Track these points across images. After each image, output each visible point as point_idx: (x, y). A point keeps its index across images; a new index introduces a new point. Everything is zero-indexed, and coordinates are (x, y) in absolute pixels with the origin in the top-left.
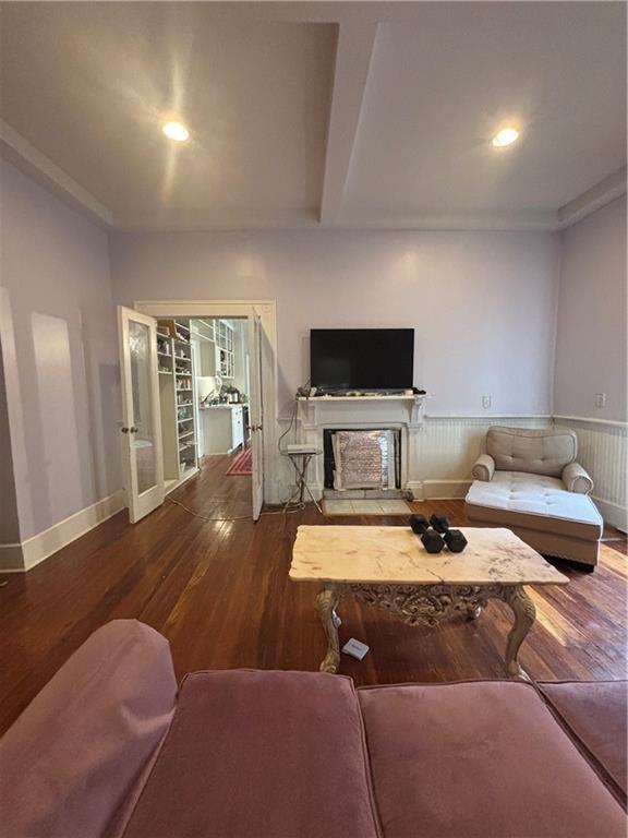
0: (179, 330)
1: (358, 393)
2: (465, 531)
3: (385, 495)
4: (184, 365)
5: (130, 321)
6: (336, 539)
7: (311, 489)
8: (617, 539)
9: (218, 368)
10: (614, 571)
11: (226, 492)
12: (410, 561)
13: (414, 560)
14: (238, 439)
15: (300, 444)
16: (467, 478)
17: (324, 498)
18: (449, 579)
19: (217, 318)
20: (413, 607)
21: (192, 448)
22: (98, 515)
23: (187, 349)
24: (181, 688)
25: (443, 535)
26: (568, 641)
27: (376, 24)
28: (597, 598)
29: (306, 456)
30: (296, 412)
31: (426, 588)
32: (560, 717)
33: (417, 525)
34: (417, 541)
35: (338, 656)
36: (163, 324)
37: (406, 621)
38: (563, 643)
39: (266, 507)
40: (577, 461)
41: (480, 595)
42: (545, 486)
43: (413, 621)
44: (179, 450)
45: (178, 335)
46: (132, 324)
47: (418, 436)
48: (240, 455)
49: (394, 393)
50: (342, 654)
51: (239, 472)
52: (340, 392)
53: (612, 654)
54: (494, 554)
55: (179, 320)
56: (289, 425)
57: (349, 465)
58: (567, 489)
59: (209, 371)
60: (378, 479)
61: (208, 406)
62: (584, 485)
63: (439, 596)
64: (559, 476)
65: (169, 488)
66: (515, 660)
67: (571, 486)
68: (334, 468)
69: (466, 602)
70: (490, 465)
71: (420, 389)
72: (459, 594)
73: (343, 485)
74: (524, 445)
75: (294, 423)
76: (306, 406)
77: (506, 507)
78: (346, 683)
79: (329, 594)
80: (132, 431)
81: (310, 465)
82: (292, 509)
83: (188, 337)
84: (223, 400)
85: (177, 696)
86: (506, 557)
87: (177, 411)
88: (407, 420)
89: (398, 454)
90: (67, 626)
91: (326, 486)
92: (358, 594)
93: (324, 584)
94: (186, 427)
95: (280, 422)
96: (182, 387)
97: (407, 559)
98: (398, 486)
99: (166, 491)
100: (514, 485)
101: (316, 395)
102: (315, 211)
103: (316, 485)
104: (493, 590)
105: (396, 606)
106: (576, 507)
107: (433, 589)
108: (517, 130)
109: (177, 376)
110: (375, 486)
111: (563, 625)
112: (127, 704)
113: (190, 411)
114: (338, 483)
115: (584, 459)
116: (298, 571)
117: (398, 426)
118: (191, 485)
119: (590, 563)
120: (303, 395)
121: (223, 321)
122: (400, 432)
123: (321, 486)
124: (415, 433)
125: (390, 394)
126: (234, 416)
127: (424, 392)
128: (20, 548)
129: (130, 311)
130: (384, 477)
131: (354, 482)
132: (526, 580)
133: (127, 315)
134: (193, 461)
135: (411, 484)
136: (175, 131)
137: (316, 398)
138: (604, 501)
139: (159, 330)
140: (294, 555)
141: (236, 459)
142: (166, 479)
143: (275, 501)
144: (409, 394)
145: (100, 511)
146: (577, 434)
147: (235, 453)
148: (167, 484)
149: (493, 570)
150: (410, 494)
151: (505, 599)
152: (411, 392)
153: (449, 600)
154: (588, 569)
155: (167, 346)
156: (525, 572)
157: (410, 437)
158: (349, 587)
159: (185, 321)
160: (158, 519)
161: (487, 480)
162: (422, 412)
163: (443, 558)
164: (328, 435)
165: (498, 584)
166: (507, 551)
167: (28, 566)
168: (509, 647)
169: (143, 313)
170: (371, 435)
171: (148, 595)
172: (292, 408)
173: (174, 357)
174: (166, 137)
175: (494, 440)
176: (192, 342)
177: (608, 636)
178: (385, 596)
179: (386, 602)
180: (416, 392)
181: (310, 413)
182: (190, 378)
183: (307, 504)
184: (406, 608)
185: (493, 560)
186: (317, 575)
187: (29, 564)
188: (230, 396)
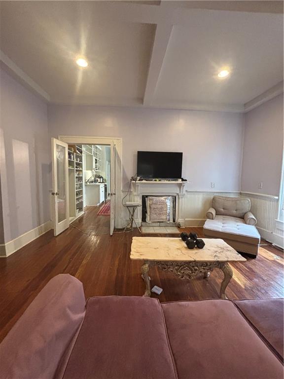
0: (78, 149)
1: (158, 180)
2: (204, 240)
3: (168, 225)
4: (79, 165)
5: (57, 145)
6: (150, 243)
7: (136, 221)
8: (266, 245)
9: (94, 167)
10: (265, 258)
11: (98, 222)
12: (181, 252)
13: (183, 252)
14: (102, 199)
15: (131, 201)
16: (204, 218)
17: (142, 226)
18: (197, 259)
19: (94, 144)
20: (182, 271)
21: (82, 203)
22: (39, 232)
23: (81, 158)
24: (87, 303)
25: (195, 241)
26: (245, 287)
27: (172, 26)
28: (257, 268)
29: (134, 207)
30: (130, 187)
31: (188, 263)
32: (242, 313)
33: (184, 237)
34: (184, 244)
35: (150, 292)
36: (71, 146)
37: (180, 277)
38: (243, 287)
39: (116, 230)
40: (251, 211)
41: (211, 266)
42: (237, 222)
43: (182, 277)
44: (76, 203)
45: (77, 151)
46: (58, 146)
47: (183, 199)
48: (103, 206)
49: (173, 180)
50: (151, 292)
51: (103, 214)
52: (151, 179)
53: (263, 291)
54: (216, 249)
55: (78, 145)
56: (127, 193)
57: (153, 211)
58: (246, 223)
59: (90, 168)
60: (165, 218)
61: (89, 183)
62: (253, 222)
63: (193, 267)
64: (243, 218)
65: (71, 221)
66: (224, 294)
67: (248, 222)
68: (146, 212)
69: (204, 269)
70: (214, 212)
71: (184, 179)
72: (201, 266)
73: (150, 220)
74: (229, 204)
75: (129, 193)
76: (134, 184)
77: (220, 230)
78: (156, 301)
79: (147, 265)
80: (57, 194)
81: (136, 211)
82: (128, 230)
83: (81, 152)
84: (95, 181)
85: (86, 306)
86: (221, 251)
87: (76, 186)
88: (178, 192)
89: (174, 207)
90: (28, 281)
91: (142, 220)
92: (160, 266)
93: (145, 261)
94: (80, 193)
95: (123, 192)
96: (78, 175)
97: (180, 251)
98: (174, 221)
99: (70, 221)
100: (224, 221)
101: (139, 180)
102: (141, 100)
103: (138, 220)
104: (216, 264)
105: (175, 271)
106: (250, 231)
107: (191, 263)
108: (229, 71)
109: (76, 170)
110: (164, 221)
111: (243, 280)
112: (69, 307)
113: (81, 186)
114: (148, 219)
115: (253, 210)
116: (134, 256)
117: (175, 195)
118: (81, 219)
119: (255, 254)
120: (134, 180)
121: (97, 146)
122: (175, 197)
123: (140, 221)
124: (182, 198)
125: (172, 181)
126: (101, 188)
127: (186, 180)
128: (4, 246)
129: (57, 140)
130: (168, 217)
131: (155, 219)
132: (229, 260)
133: (56, 142)
134: (82, 208)
135: (179, 220)
136: (82, 62)
137: (139, 182)
138: (261, 228)
139: (69, 149)
140: (132, 249)
141: (101, 208)
142: (70, 216)
143: (120, 227)
144: (180, 181)
145: (40, 230)
146: (250, 199)
147: (100, 206)
148: (71, 218)
149: (216, 256)
150: (179, 224)
151: (221, 268)
152: (181, 180)
153: (197, 268)
154: (254, 257)
155: (72, 156)
156: (229, 257)
157: (180, 200)
158: (155, 263)
159: (80, 145)
160: (67, 234)
161: (213, 219)
162: (185, 188)
163: (195, 251)
164: (144, 198)
165: (218, 261)
166: (221, 248)
167: (8, 255)
168: (221, 289)
169: (63, 141)
170: (163, 198)
171: (64, 268)
172: (129, 185)
173: (75, 161)
174: (77, 65)
175: (215, 201)
176: (83, 154)
177: (261, 284)
178: (171, 267)
179: (171, 269)
180: (183, 180)
181: (137, 188)
182: (82, 171)
183: (134, 228)
184: (180, 272)
185: (216, 252)
186: (142, 258)
187: (8, 254)
188: (99, 179)
